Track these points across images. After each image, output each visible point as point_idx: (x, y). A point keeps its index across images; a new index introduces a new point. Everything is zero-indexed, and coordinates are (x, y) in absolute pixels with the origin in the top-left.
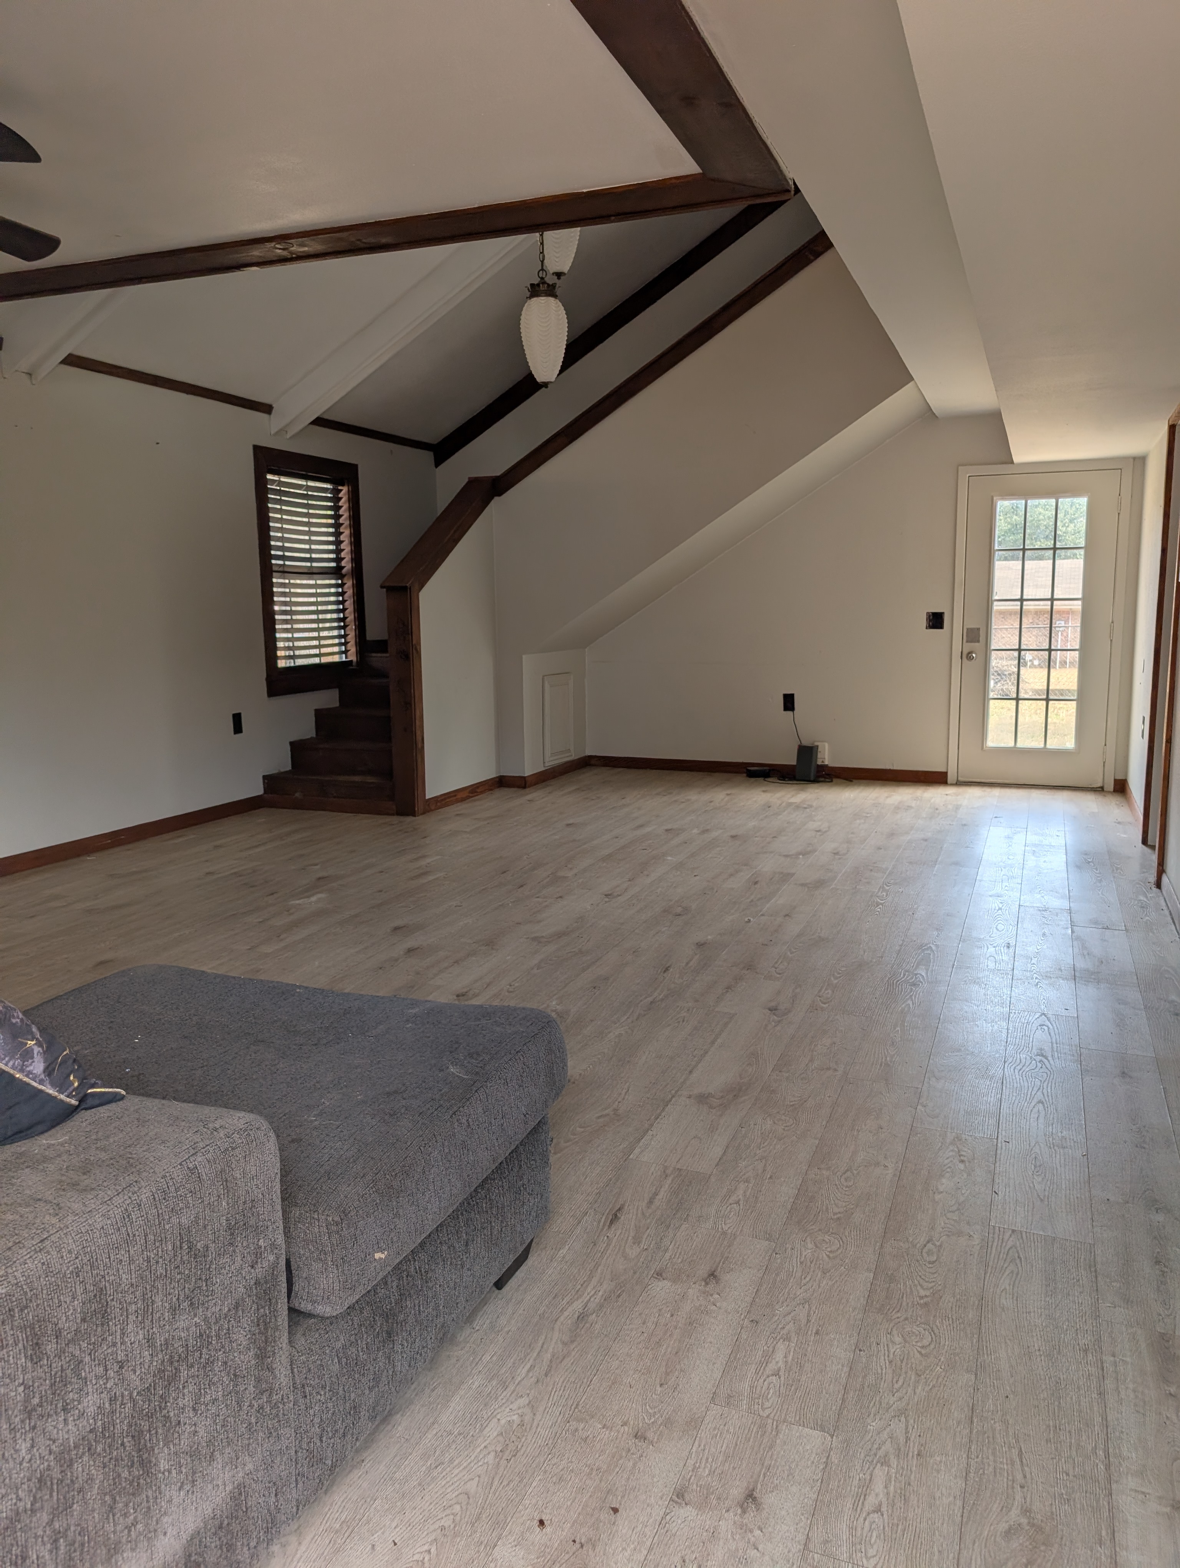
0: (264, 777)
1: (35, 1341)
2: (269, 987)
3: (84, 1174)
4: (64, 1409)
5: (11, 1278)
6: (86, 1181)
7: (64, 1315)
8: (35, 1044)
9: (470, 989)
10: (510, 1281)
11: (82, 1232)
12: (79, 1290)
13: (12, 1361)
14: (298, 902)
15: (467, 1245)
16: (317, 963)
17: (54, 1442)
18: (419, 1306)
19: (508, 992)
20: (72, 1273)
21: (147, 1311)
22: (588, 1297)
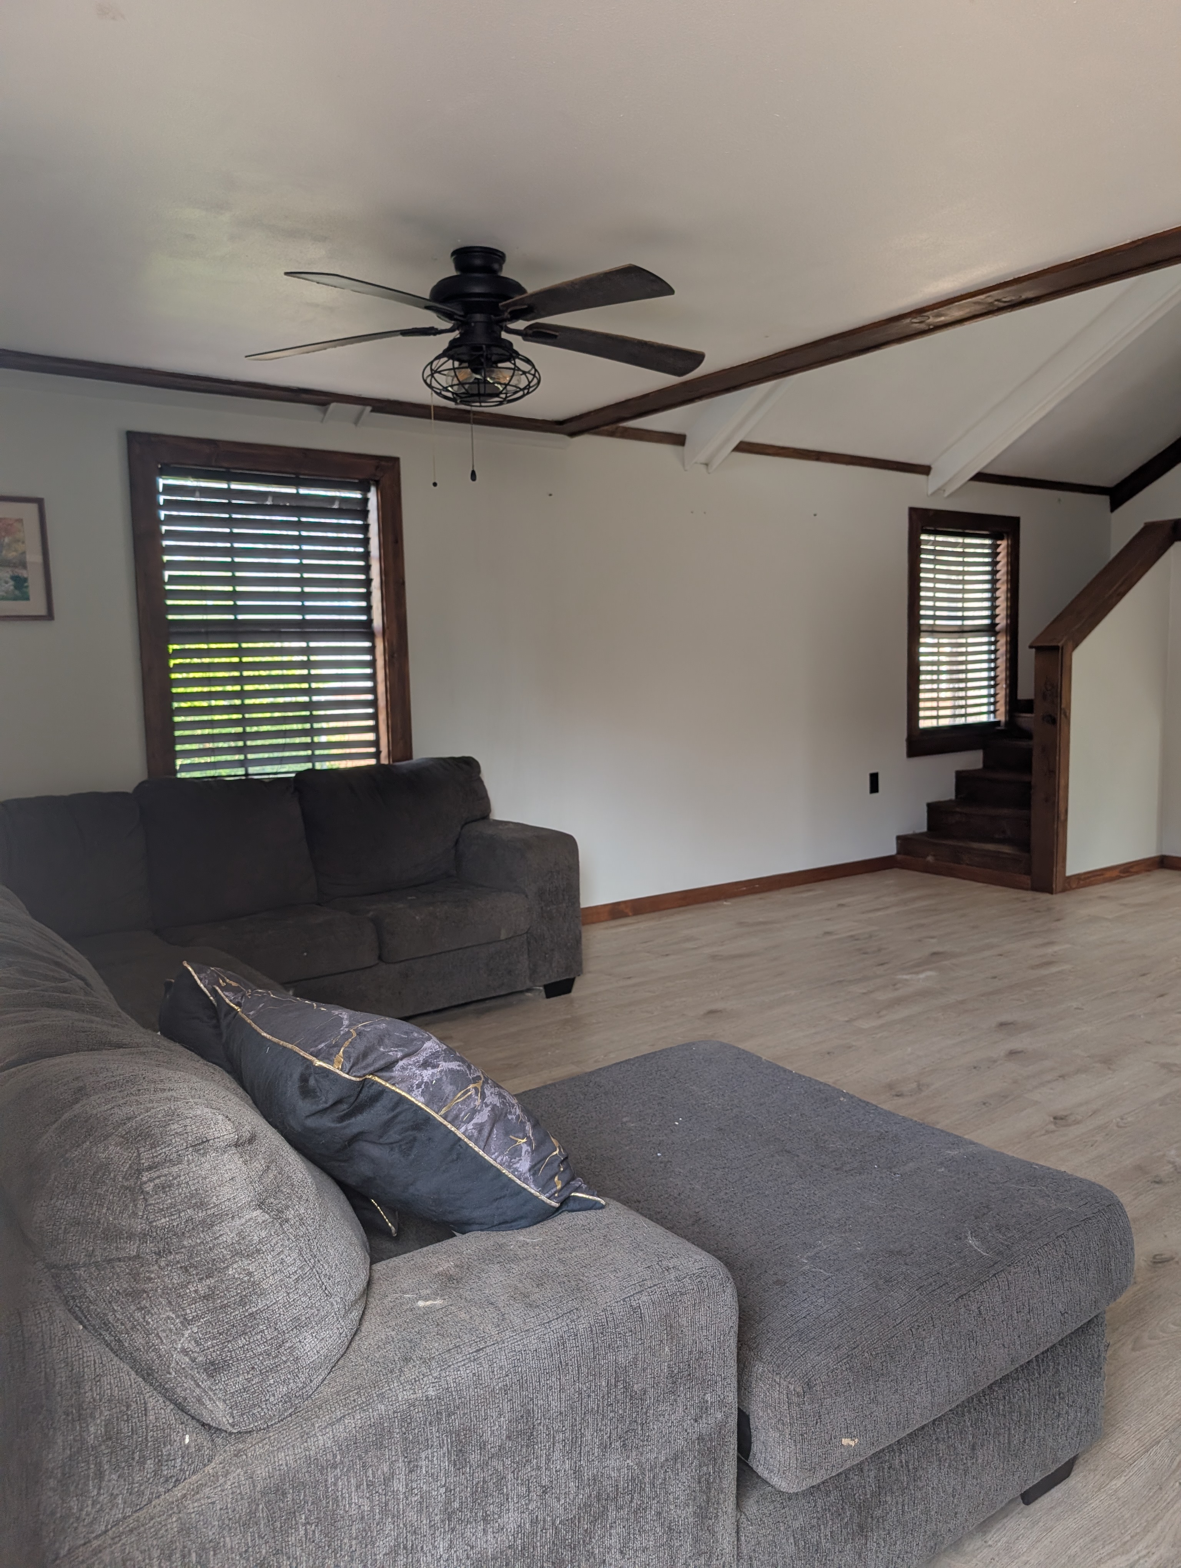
0: (898, 838)
1: (459, 1448)
2: (815, 1089)
3: (538, 1286)
4: (484, 1519)
5: (443, 1383)
6: (537, 1296)
7: (489, 1429)
8: (525, 1142)
9: (1071, 1114)
10: (1042, 1498)
11: (515, 1351)
12: (507, 1407)
13: (435, 1462)
14: (905, 977)
15: (973, 1448)
16: (909, 1049)
17: (472, 1548)
18: (903, 1505)
19: (1118, 1126)
20: (500, 1389)
21: (575, 1443)
22: (1137, 1557)
